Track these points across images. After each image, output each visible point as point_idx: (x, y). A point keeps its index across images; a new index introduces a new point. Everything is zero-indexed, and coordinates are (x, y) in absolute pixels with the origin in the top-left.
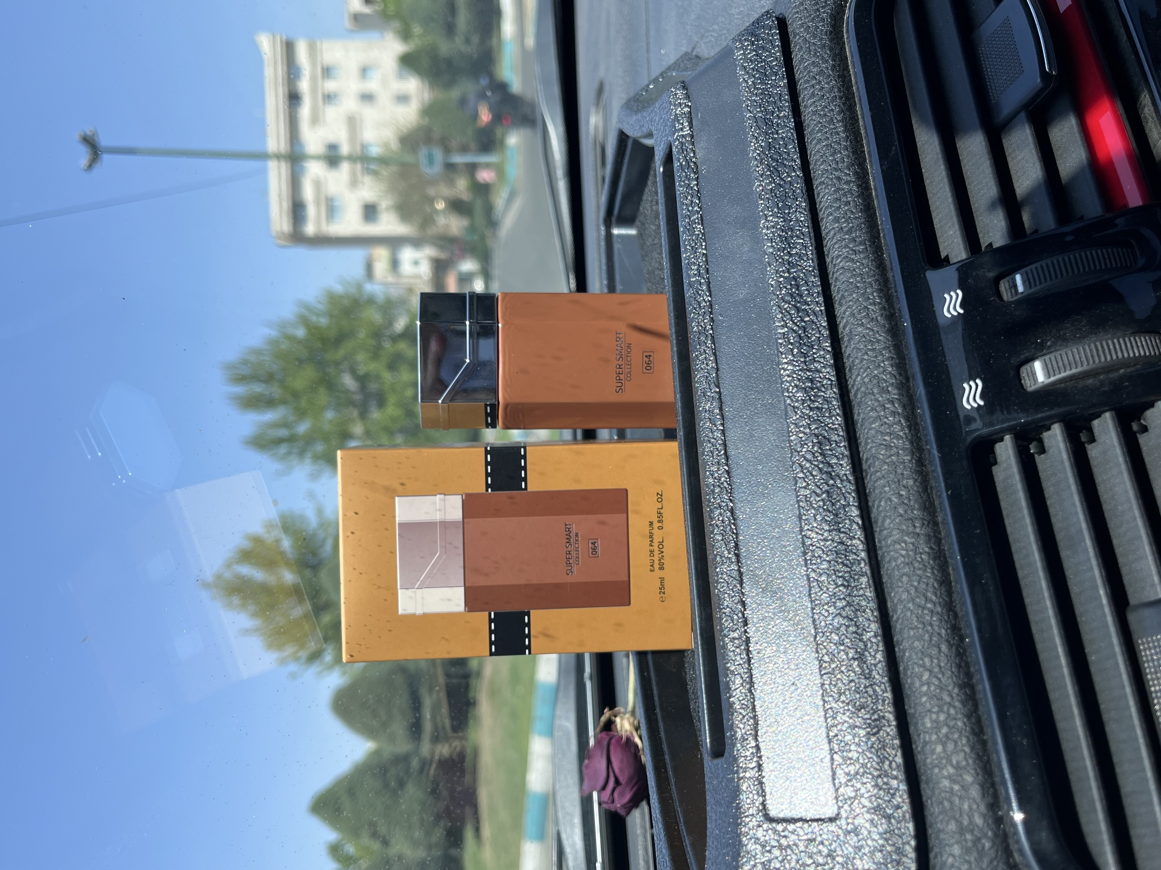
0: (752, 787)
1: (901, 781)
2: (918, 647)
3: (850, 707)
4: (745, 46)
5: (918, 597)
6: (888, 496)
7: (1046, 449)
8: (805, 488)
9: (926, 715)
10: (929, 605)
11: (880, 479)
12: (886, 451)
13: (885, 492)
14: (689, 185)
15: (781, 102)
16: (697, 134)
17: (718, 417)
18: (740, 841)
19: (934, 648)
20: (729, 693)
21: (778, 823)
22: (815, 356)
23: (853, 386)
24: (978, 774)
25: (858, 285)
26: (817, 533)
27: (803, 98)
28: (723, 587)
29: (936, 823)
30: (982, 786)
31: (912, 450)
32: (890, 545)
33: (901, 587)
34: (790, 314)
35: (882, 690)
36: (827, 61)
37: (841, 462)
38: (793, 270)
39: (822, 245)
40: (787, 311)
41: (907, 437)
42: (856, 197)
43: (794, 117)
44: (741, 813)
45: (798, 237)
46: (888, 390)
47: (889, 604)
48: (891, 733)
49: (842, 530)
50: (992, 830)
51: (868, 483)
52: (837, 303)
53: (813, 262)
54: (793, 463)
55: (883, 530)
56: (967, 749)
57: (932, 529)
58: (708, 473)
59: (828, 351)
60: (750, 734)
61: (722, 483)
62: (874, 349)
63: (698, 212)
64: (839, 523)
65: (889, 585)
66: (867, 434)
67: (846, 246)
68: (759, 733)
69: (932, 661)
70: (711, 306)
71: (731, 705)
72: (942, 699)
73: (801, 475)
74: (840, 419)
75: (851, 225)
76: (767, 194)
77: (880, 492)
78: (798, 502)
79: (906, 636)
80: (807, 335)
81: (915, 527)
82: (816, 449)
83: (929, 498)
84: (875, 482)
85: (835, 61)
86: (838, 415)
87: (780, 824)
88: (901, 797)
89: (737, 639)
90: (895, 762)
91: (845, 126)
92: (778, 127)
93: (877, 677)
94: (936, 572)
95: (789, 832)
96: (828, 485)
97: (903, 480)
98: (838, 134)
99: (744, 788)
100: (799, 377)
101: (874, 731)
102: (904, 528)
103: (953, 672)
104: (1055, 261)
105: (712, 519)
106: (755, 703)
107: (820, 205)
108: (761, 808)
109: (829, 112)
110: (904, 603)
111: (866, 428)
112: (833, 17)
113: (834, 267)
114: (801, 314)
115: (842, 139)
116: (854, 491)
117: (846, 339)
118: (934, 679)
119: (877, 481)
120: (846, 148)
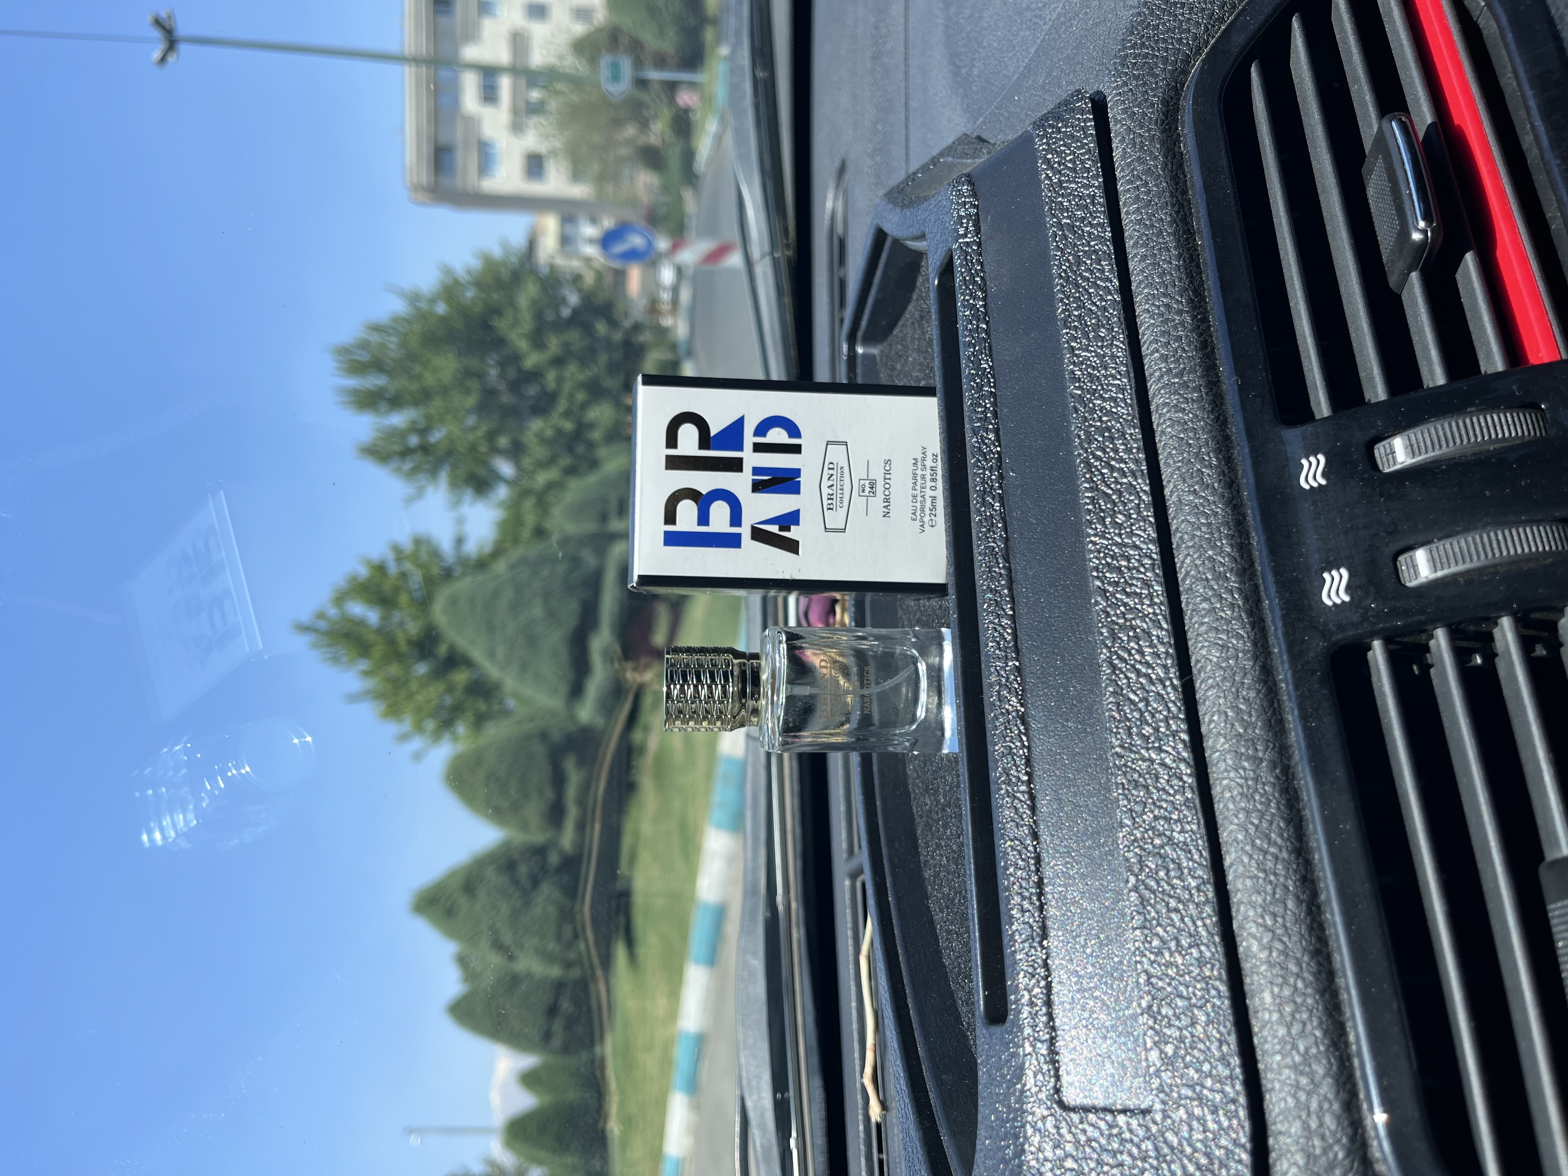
0: (1041, 1065)
1: (1235, 1068)
2: (1257, 901)
4: (1049, 133)
5: (1258, 838)
6: (1223, 708)
8: (1117, 692)
9: (1266, 987)
10: (1272, 850)
11: (1212, 687)
12: (1222, 652)
13: (1219, 704)
14: (974, 306)
15: (1094, 206)
16: (986, 241)
17: (1007, 599)
18: (1025, 1133)
19: (1280, 905)
20: (1013, 946)
21: (1075, 1112)
22: (1134, 528)
23: (1181, 567)
24: (1331, 1066)
25: (1191, 442)
26: (1131, 751)
27: (1124, 203)
29: (1278, 1122)
30: (1337, 1082)
31: (1255, 653)
34: (1102, 474)
35: (1211, 951)
36: (1156, 158)
37: (1165, 663)
38: (1104, 419)
39: (1145, 388)
40: (1098, 470)
41: (1249, 637)
42: (1190, 331)
43: (1112, 227)
44: (1026, 1097)
45: (1114, 377)
46: (1226, 577)
47: (1223, 844)
48: (1223, 1006)
49: (1165, 748)
50: (1347, 1135)
51: (1199, 690)
52: (1163, 462)
53: (1132, 410)
55: (1216, 751)
56: (1318, 1033)
57: (1278, 753)
58: (992, 669)
59: (1150, 522)
60: (1042, 998)
61: (1011, 683)
62: (1209, 523)
63: (986, 340)
64: (1160, 740)
65: (1222, 822)
66: (1197, 629)
67: (1176, 393)
68: (1053, 998)
69: (1276, 921)
70: (1000, 459)
71: (1016, 962)
72: (1287, 969)
73: (1113, 678)
74: (1163, 608)
75: (1182, 366)
76: (1074, 321)
77: (1213, 704)
79: (1242, 886)
80: (1123, 501)
81: (1257, 750)
82: (1132, 644)
83: (1275, 714)
84: (1206, 690)
85: (1167, 157)
86: (1162, 603)
87: (1077, 1114)
88: (1235, 1086)
89: (1026, 879)
90: (1228, 1043)
91: (1178, 241)
92: (1090, 237)
93: (1205, 934)
95: (1088, 1124)
96: (1147, 691)
97: (1243, 690)
98: (1169, 251)
99: (1031, 1067)
100: (1111, 553)
102: (1243, 750)
104: (1446, 425)
105: (996, 727)
106: (1049, 961)
107: (1142, 338)
108: (1052, 1091)
109: (1156, 221)
110: (1241, 845)
111: (1196, 623)
112: (1165, 102)
113: (1160, 419)
114: (1115, 474)
115: (1173, 258)
116: (1180, 700)
117: (1172, 509)
118: (1277, 943)
119: (1209, 689)
120: (1178, 268)
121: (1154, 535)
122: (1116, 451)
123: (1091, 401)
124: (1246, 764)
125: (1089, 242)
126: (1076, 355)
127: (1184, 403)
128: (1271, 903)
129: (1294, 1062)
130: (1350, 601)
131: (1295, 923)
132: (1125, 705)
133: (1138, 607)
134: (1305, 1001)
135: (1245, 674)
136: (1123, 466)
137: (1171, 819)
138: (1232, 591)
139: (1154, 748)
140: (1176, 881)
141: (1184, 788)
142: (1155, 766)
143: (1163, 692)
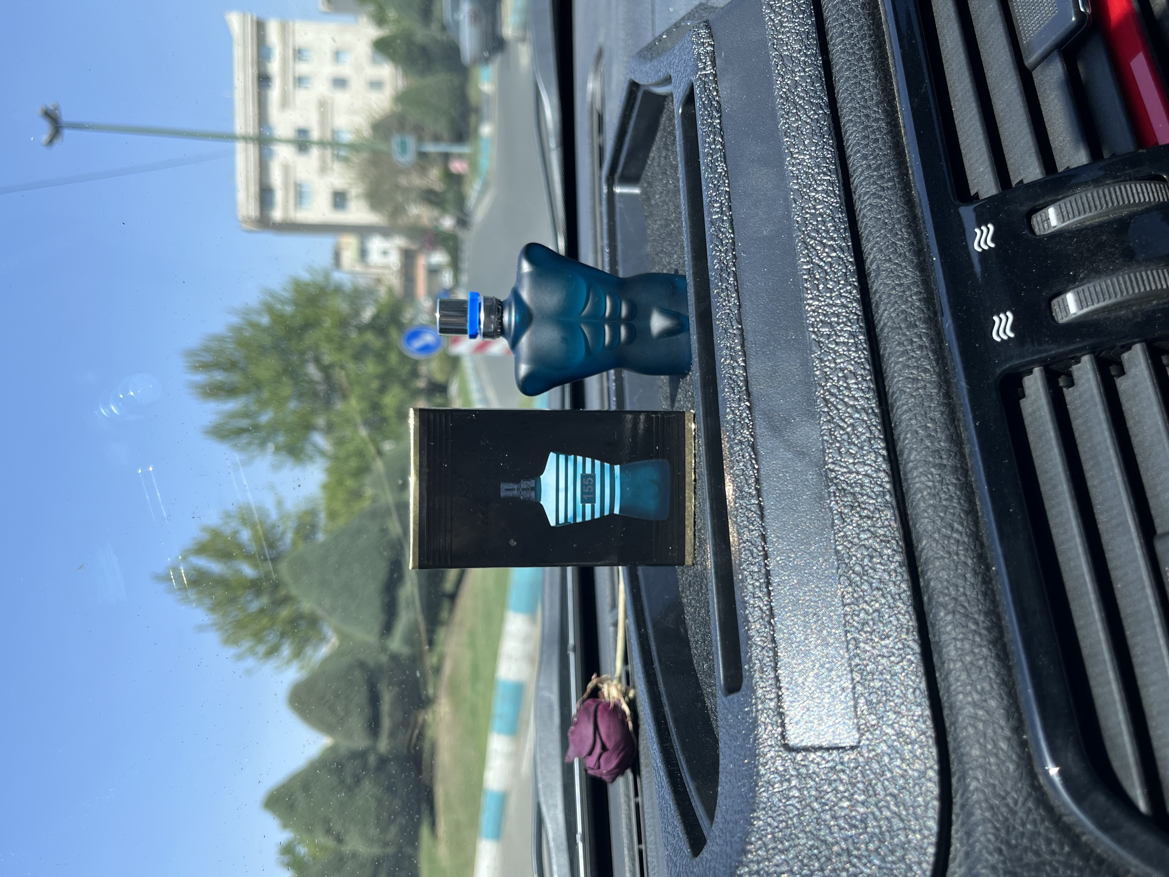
0: (771, 717)
1: (925, 707)
2: (944, 576)
3: (874, 637)
5: (945, 527)
6: (914, 428)
7: (1075, 382)
8: (829, 421)
9: (951, 643)
10: (955, 535)
11: (906, 412)
12: (913, 385)
13: (912, 424)
14: (712, 124)
15: (808, 40)
16: (721, 73)
17: (740, 353)
18: (758, 772)
19: (961, 578)
20: (747, 625)
21: (798, 752)
22: (842, 291)
23: (879, 321)
24: (1003, 699)
25: (886, 221)
26: (841, 466)
27: (831, 37)
28: (743, 521)
29: (958, 748)
30: (1007, 711)
31: (939, 383)
32: (916, 477)
33: (927, 518)
34: (816, 250)
35: (906, 619)
37: (867, 396)
38: (819, 207)
39: (849, 181)
40: (813, 247)
41: (934, 371)
42: (885, 134)
43: (822, 56)
45: (825, 174)
46: (916, 325)
47: (915, 535)
48: (915, 661)
49: (868, 462)
50: (1016, 753)
51: (894, 416)
52: (865, 239)
53: (840, 199)
54: (818, 397)
55: (909, 463)
56: (992, 676)
57: (959, 460)
58: (728, 410)
59: (855, 286)
60: (770, 665)
61: (743, 419)
62: (902, 284)
63: (721, 150)
64: (864, 456)
65: (914, 517)
66: (894, 367)
67: (875, 183)
68: (779, 664)
69: (958, 590)
70: (734, 243)
71: (749, 638)
72: (967, 626)
73: (826, 410)
74: (866, 353)
75: (879, 162)
76: (793, 131)
77: (907, 425)
78: (822, 436)
79: (931, 566)
80: (833, 271)
81: (941, 458)
82: (841, 383)
83: (956, 430)
84: (901, 415)
86: (864, 349)
87: (800, 754)
88: (925, 722)
89: (757, 572)
90: (919, 689)
91: (875, 64)
92: (805, 65)
93: (902, 606)
94: (962, 502)
95: (809, 761)
96: (853, 419)
97: (930, 412)
98: (868, 72)
99: (762, 719)
100: (824, 312)
101: (899, 659)
102: (931, 459)
103: (979, 600)
104: (1089, 195)
105: (731, 455)
106: (775, 635)
107: (847, 142)
108: (779, 738)
109: (858, 50)
110: (930, 533)
111: (892, 362)
113: (862, 204)
114: (827, 250)
115: (871, 78)
116: (880, 423)
117: (873, 275)
118: (959, 607)
119: (903, 414)
120: (875, 86)
121: (859, 296)
122: (827, 231)
123: (807, 194)
124: (933, 470)
125: (804, 69)
126: (794, 158)
127: (880, 191)
128: (954, 577)
129: (973, 699)
130: (1015, 336)
131: (973, 592)
132: (835, 431)
133: (845, 353)
134: (981, 651)
135: (932, 400)
136: (831, 242)
137: (873, 517)
138: (921, 335)
140: (878, 566)
141: (883, 492)
142: (860, 477)
143: (866, 418)
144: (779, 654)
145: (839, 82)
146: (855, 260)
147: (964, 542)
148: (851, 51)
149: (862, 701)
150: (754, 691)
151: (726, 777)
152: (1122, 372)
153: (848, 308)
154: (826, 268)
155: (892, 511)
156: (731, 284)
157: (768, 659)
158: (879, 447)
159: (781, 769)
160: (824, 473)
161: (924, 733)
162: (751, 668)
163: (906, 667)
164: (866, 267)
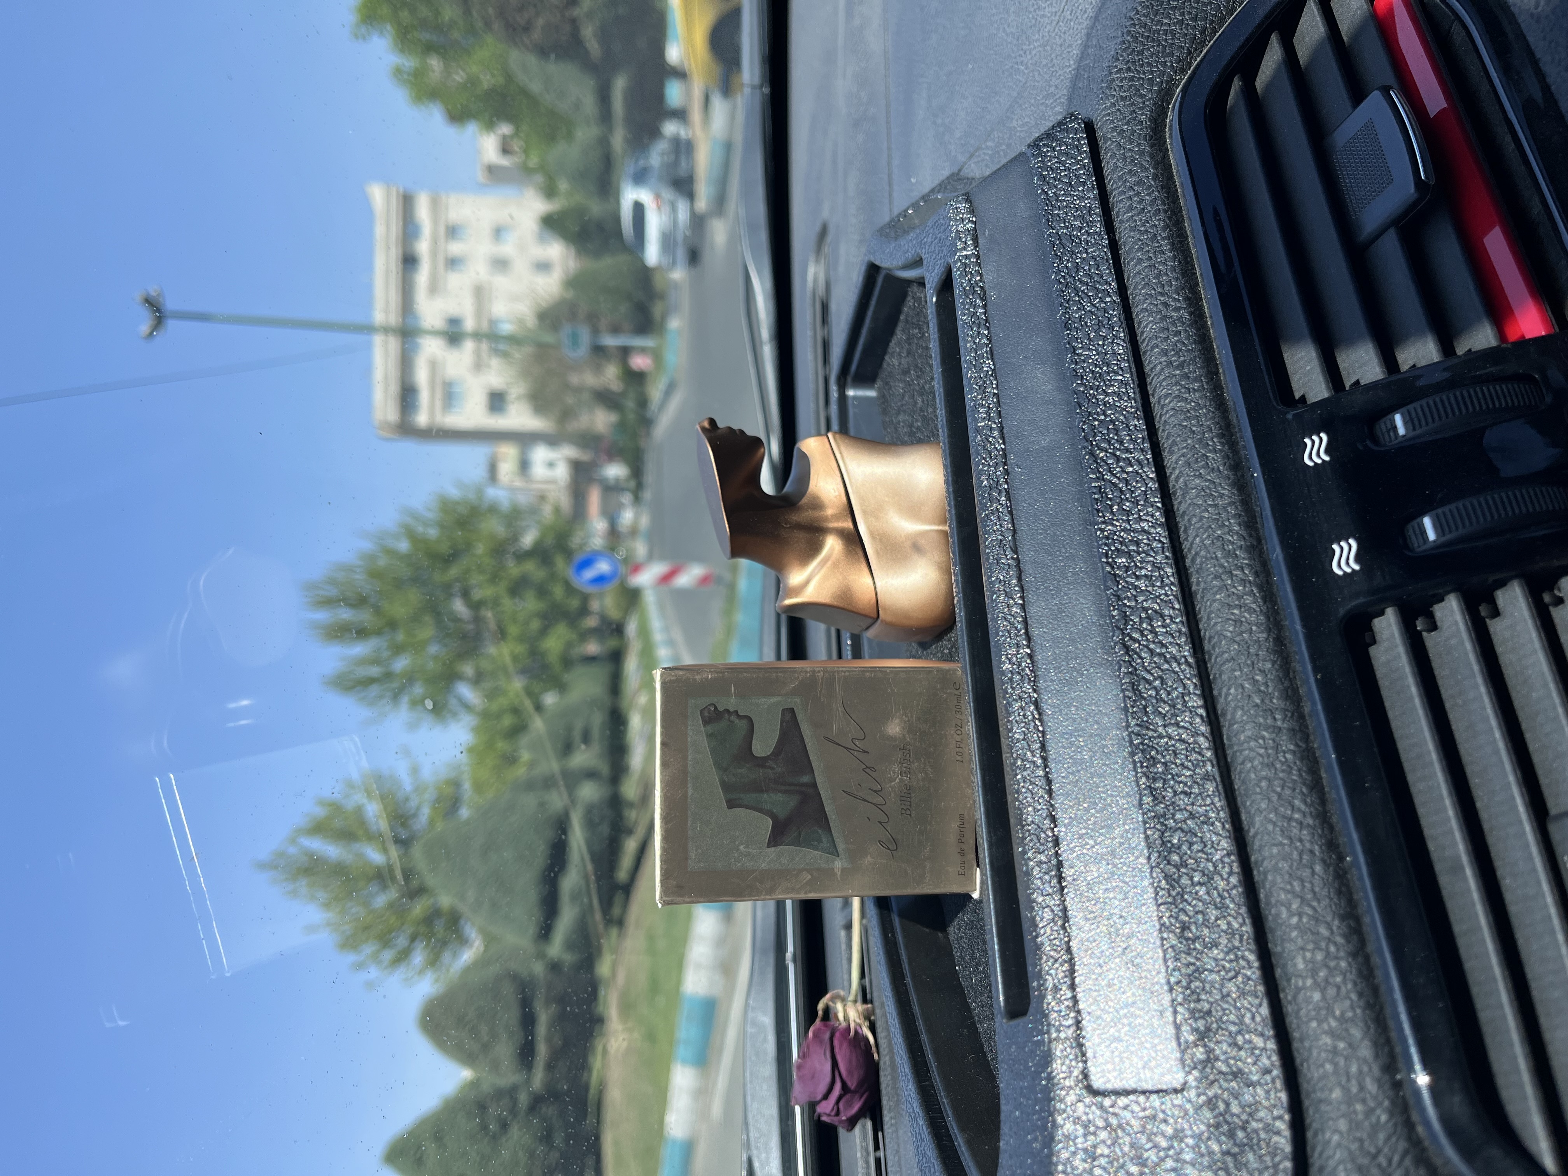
0: (1068, 1050)
1: (1268, 1038)
2: (1284, 868)
3: (1197, 946)
4: (1044, 152)
5: (1282, 806)
6: (1240, 681)
7: (1439, 624)
8: (1131, 673)
9: (1298, 954)
10: (1296, 816)
11: (1228, 661)
12: (1235, 627)
13: (1235, 677)
14: (975, 313)
15: (1091, 216)
16: (984, 254)
17: (1017, 589)
18: (1054, 1122)
19: (1307, 870)
20: (1035, 930)
21: (1105, 1096)
22: (1141, 514)
23: (1189, 550)
24: (1369, 1028)
25: (1194, 429)
27: (1118, 212)
28: (1026, 798)
29: (1314, 1091)
30: (1375, 1044)
31: (1268, 626)
32: (1243, 743)
33: (1259, 794)
34: (1107, 464)
35: (1239, 923)
36: (1147, 169)
37: (1178, 642)
38: (1109, 412)
39: (1146, 382)
40: (1104, 461)
41: (1261, 611)
42: (1188, 326)
43: (1107, 234)
44: (1053, 1085)
45: (1116, 373)
46: (1236, 554)
47: (1243, 817)
48: (1253, 977)
49: (1182, 724)
50: (1388, 1097)
51: (1212, 667)
52: (1167, 450)
53: (1135, 402)
54: (1116, 643)
55: (1234, 724)
56: (1354, 996)
57: (1297, 721)
58: (1003, 658)
59: (1158, 507)
60: (1066, 982)
61: (1023, 670)
62: (1215, 505)
63: (987, 345)
64: (1177, 716)
65: (1243, 792)
66: (1210, 607)
67: (1177, 383)
68: (1077, 981)
69: (1303, 887)
70: (1005, 456)
71: (1039, 947)
72: (1318, 933)
73: (1127, 658)
74: (1174, 589)
75: (1182, 359)
76: (1075, 323)
77: (1229, 678)
78: (1123, 691)
79: (1266, 854)
80: (1130, 489)
81: (1275, 719)
82: (1145, 626)
83: (1292, 684)
84: (1221, 665)
85: (1157, 169)
86: (1172, 584)
87: (1108, 1098)
88: (1269, 1058)
89: (1045, 863)
90: (1260, 1014)
91: (1172, 244)
92: (1088, 245)
93: (1231, 906)
94: (1304, 774)
95: (1120, 1108)
96: (1162, 670)
97: (1258, 662)
98: (1164, 254)
99: (1058, 1053)
100: (1121, 539)
101: (1232, 974)
102: (1261, 720)
103: (1331, 899)
104: (1444, 397)
105: (1009, 714)
106: (1071, 944)
107: (1142, 335)
108: (1080, 1077)
109: (1151, 227)
110: (1264, 813)
111: (1207, 601)
112: (1153, 120)
113: (1162, 409)
114: (1121, 464)
115: (1168, 259)
116: (1195, 676)
117: (1179, 493)
118: (1306, 908)
119: (1224, 663)
120: (1173, 269)
121: (1163, 520)
122: (1121, 442)
123: (1094, 396)
124: (1265, 733)
125: (1087, 250)
127: (1185, 393)
128: (1298, 869)
129: (1330, 1026)
130: (1361, 569)
131: (1323, 888)
132: (1139, 685)
133: (1149, 589)
134: (1338, 964)
135: (1260, 646)
136: (1127, 455)
137: (1191, 793)
138: (1242, 567)
139: (1170, 724)
140: (1200, 855)
141: (1203, 761)
142: (1173, 742)
143: (1177, 669)
144: (1077, 968)
145: (1129, 264)
146: (1157, 476)
147: (1308, 825)
148: (1142, 229)
149: (1185, 1028)
150: (1046, 1016)
151: (1011, 1129)
152: (1496, 613)
153: (1150, 534)
154: (1121, 486)
155: (1214, 785)
156: (1003, 505)
157: (1062, 974)
158: (1195, 704)
159: (1084, 1118)
160: (1127, 738)
161: (1267, 1071)
162: (1040, 985)
163: (1241, 986)
164: (1171, 485)
